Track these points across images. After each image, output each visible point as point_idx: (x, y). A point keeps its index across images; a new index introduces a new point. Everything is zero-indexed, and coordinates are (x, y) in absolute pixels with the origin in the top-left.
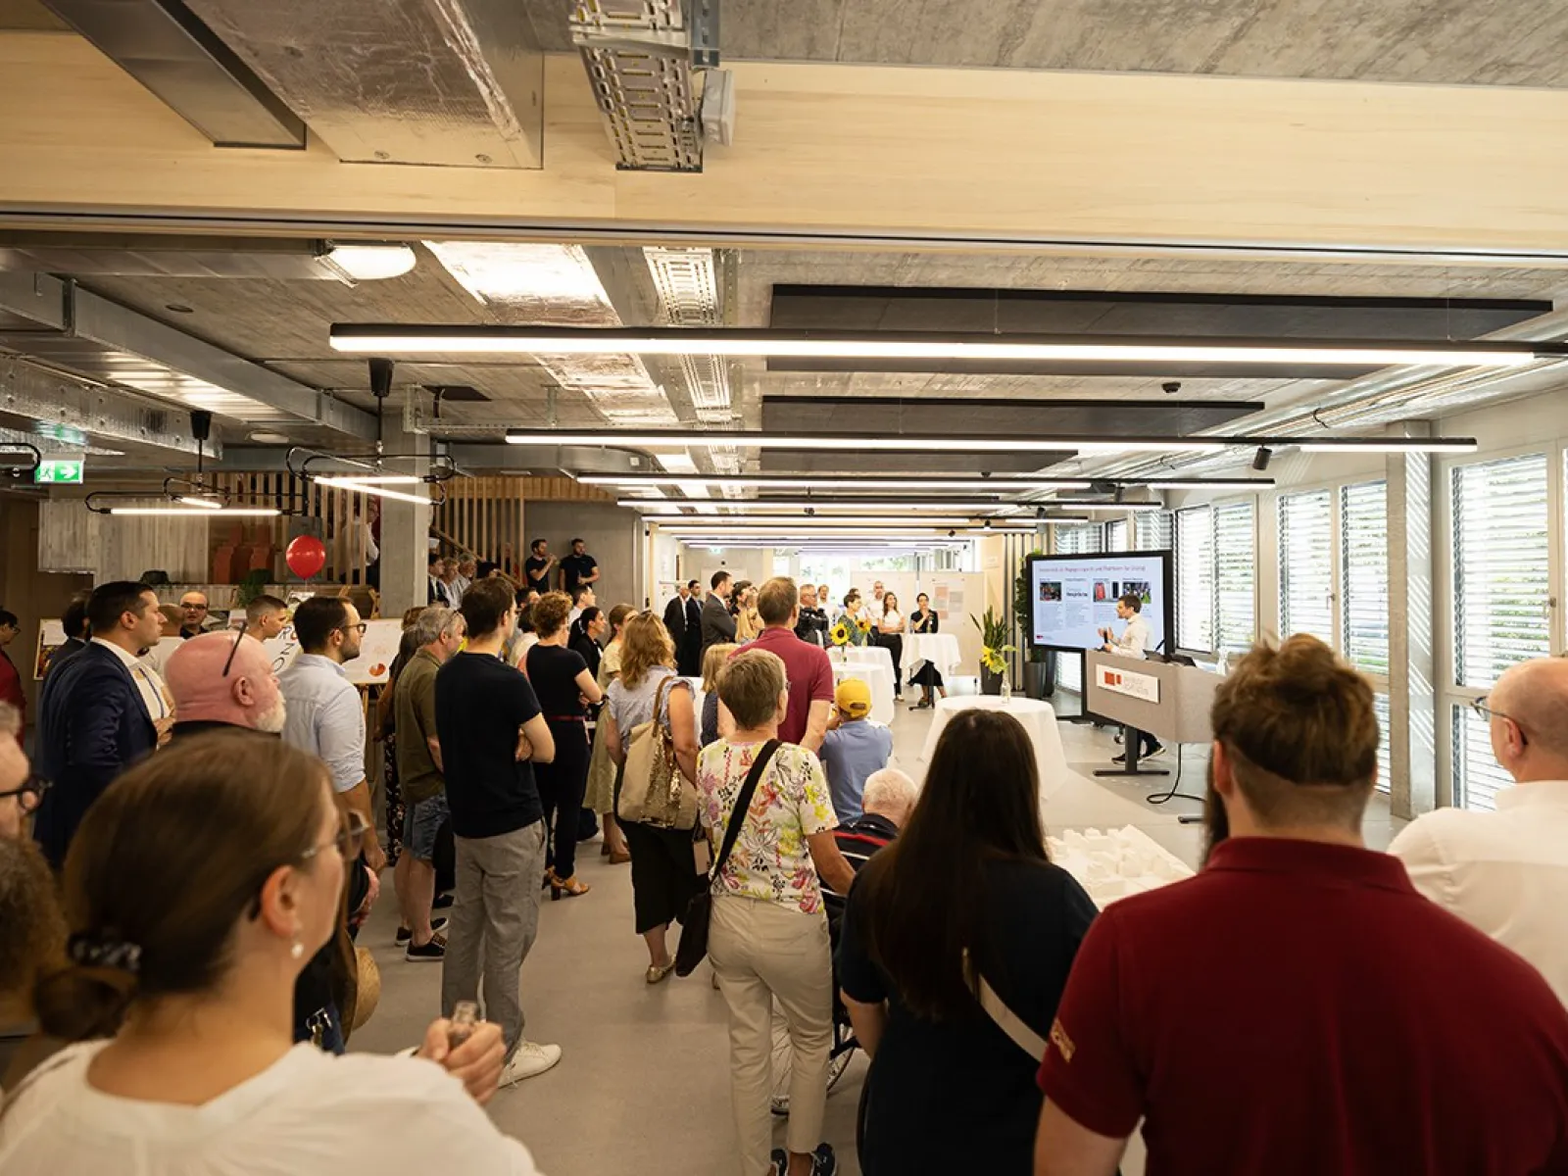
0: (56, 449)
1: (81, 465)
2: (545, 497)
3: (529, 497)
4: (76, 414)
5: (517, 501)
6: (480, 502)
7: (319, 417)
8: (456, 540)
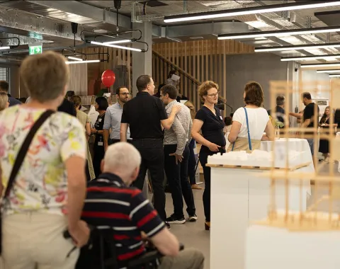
0: (34, 42)
1: (41, 47)
2: (236, 52)
3: (227, 53)
4: (35, 27)
5: (222, 55)
6: (205, 57)
7: (104, 19)
8: (194, 77)
